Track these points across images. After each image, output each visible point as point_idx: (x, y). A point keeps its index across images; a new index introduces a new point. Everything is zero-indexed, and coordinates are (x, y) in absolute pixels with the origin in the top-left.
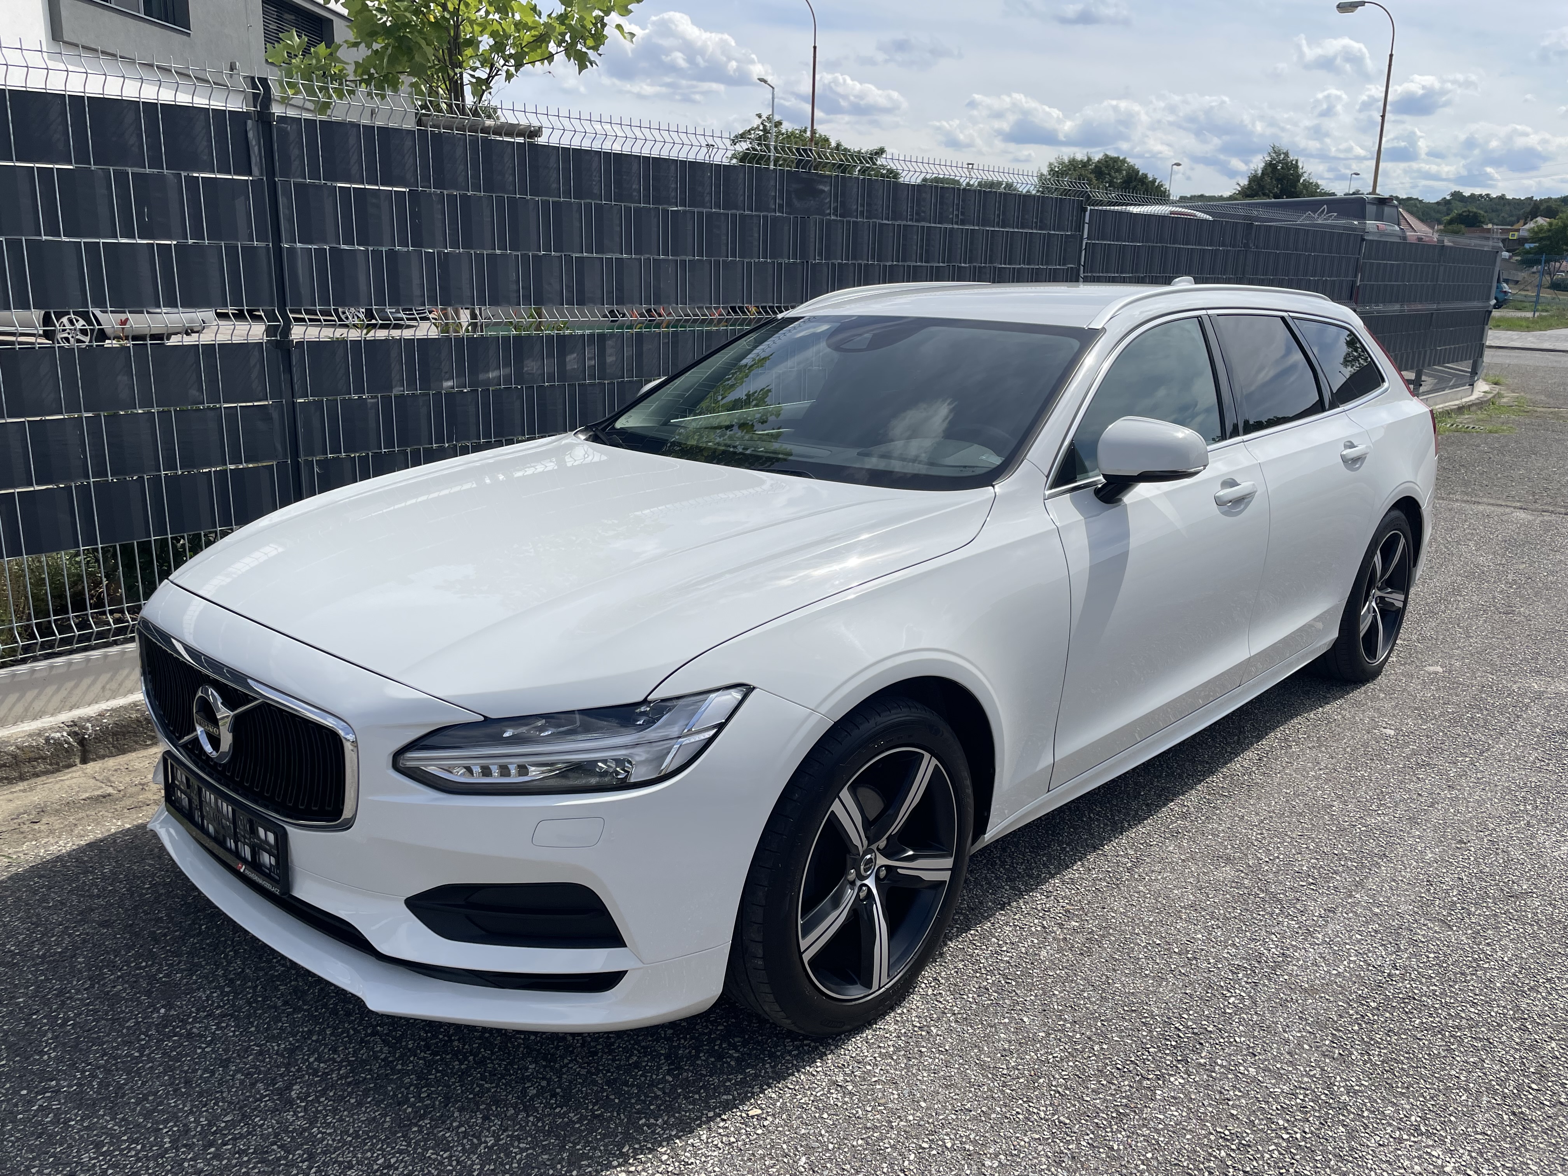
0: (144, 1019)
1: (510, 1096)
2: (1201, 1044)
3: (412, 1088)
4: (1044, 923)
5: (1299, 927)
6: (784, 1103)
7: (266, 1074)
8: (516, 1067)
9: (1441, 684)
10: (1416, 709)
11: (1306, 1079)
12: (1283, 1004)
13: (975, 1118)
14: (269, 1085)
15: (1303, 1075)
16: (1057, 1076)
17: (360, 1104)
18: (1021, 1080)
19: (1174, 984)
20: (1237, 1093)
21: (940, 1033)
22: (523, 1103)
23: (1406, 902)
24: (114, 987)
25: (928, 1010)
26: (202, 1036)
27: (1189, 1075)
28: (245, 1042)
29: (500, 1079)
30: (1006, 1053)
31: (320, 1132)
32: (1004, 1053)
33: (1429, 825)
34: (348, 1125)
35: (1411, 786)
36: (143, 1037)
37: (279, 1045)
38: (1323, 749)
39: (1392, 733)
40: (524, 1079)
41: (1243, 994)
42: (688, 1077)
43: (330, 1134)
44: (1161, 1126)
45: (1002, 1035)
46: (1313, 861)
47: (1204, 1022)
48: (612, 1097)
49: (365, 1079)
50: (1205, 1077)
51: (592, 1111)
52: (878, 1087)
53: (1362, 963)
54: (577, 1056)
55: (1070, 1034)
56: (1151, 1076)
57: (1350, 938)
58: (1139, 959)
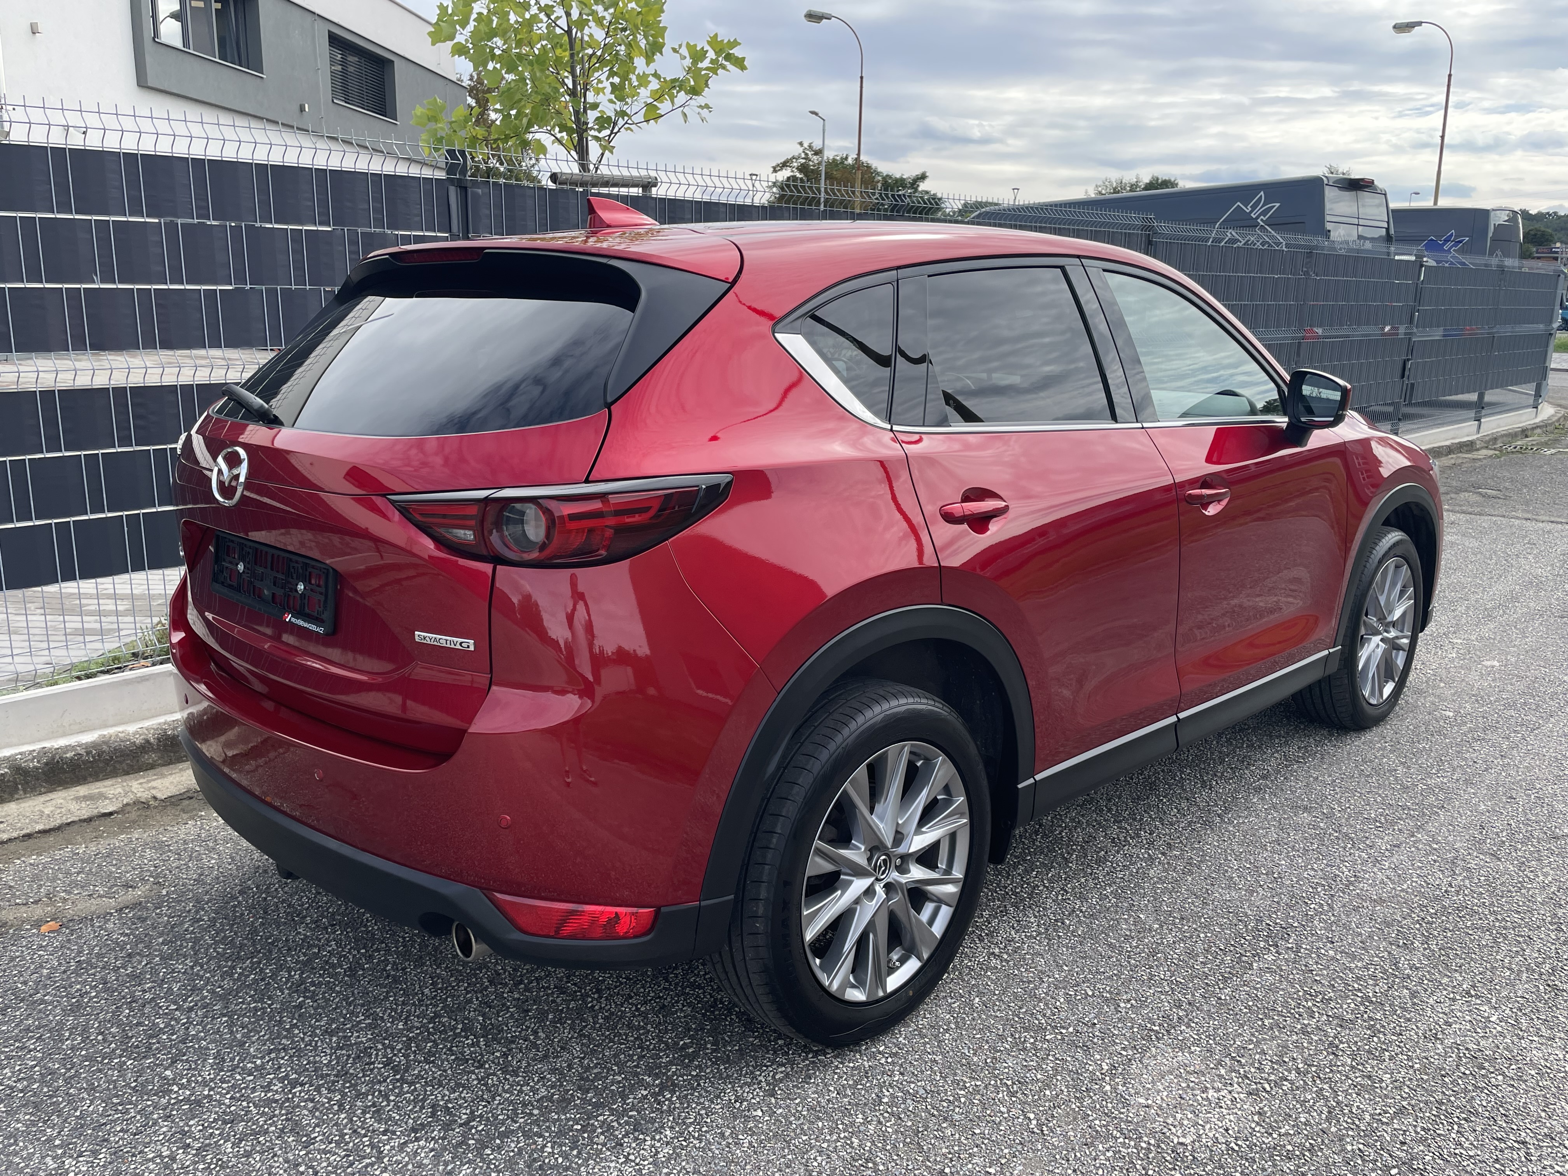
2: (1289, 934)
4: (1151, 851)
5: (1369, 857)
9: (1497, 676)
10: (1473, 695)
12: (1356, 910)
13: (1109, 978)
15: (1373, 956)
16: (1172, 953)
18: (1144, 954)
19: (1263, 894)
20: (1319, 966)
21: (1072, 923)
23: (1460, 840)
25: (1060, 908)
30: (1127, 938)
33: (1483, 785)
35: (1467, 756)
39: (1450, 714)
41: (1322, 902)
44: (1258, 986)
45: (1124, 926)
46: (1380, 810)
47: (1290, 921)
50: (1293, 955)
56: (1248, 954)
58: (1232, 878)
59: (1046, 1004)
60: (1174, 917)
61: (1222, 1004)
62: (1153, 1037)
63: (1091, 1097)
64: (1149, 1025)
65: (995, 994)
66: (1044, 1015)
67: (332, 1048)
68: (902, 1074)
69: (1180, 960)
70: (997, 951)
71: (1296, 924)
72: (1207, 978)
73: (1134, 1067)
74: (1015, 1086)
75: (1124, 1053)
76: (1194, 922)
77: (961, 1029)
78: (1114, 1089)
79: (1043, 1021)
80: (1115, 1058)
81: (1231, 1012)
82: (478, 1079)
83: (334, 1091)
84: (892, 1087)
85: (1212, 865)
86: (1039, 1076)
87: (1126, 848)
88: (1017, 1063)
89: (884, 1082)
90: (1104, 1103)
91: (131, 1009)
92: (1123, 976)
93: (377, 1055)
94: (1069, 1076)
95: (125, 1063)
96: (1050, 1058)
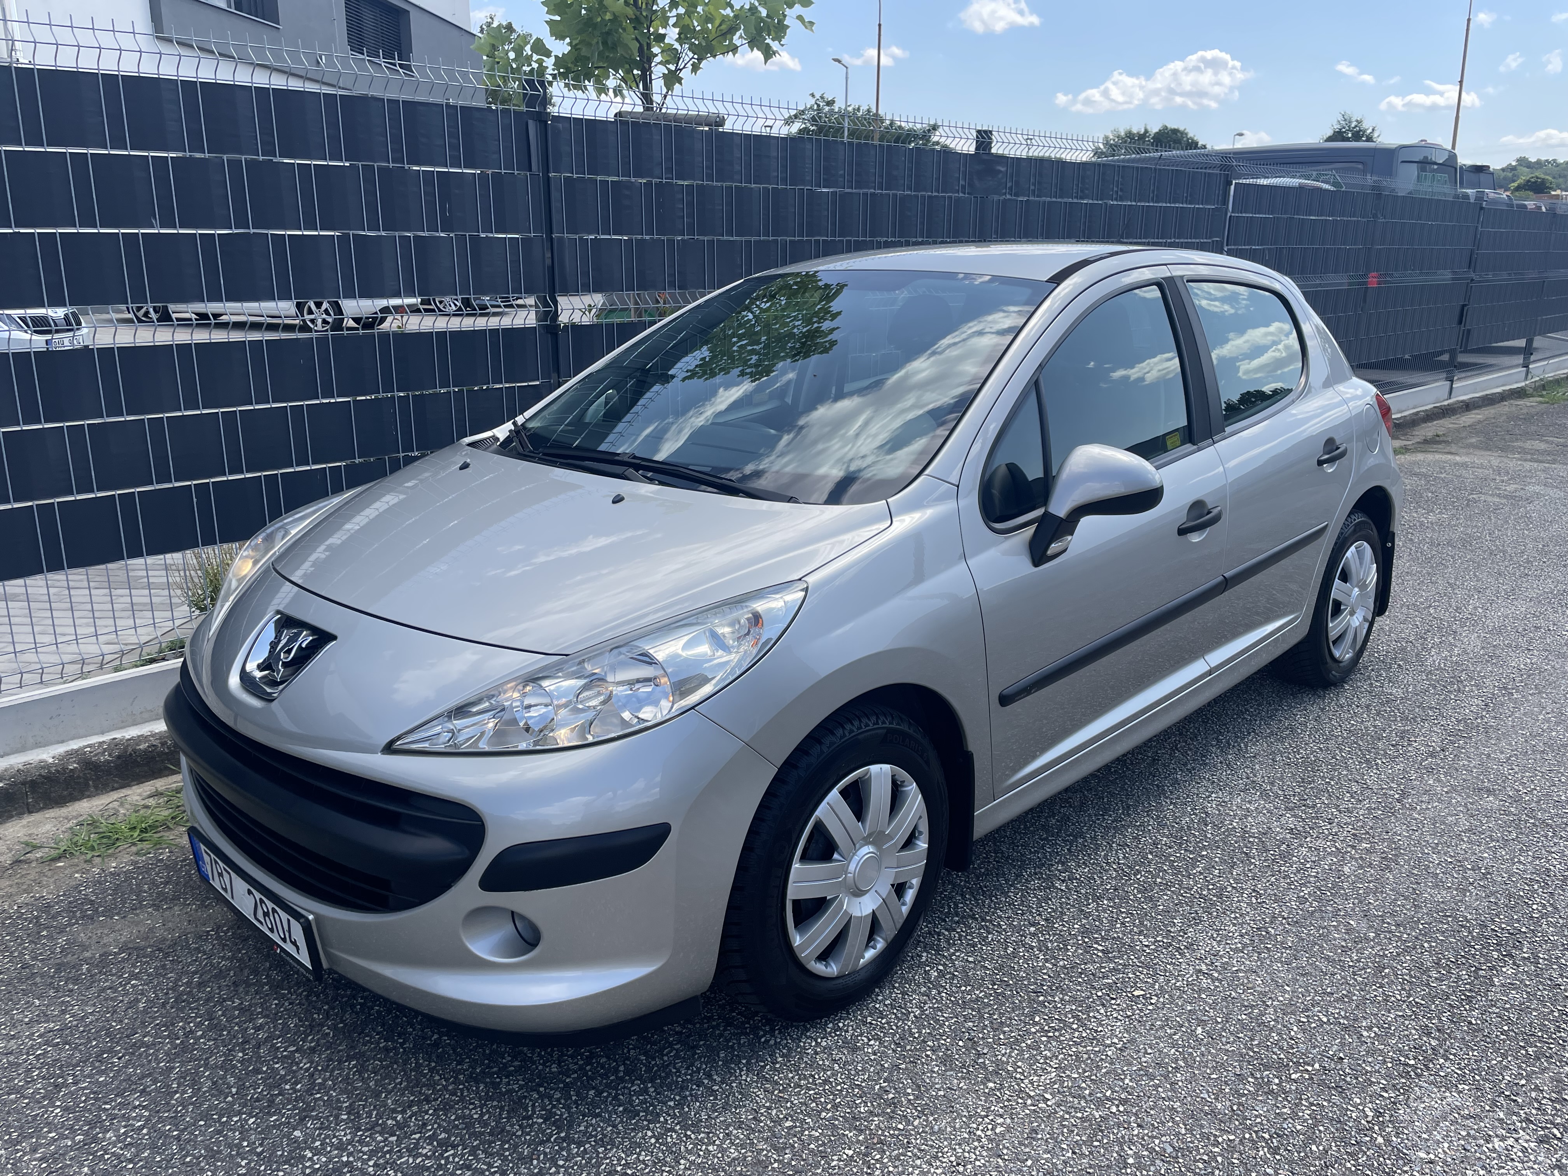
16: (1399, 967)
18: (1369, 970)
19: (1477, 894)
21: (1278, 933)
22: (930, 982)
25: (1258, 914)
27: (1518, 967)
32: (1343, 949)
40: (923, 964)
44: (1507, 1006)
45: (1336, 935)
48: (1006, 979)
50: (1533, 967)
51: (993, 990)
52: (1241, 974)
54: (959, 947)
55: (1398, 934)
56: (1484, 968)
59: (1279, 1034)
60: (1388, 923)
61: (1475, 1031)
62: (1412, 1073)
63: (1365, 1153)
64: (1403, 1059)
65: (1218, 1023)
66: (1281, 1048)
67: (480, 1099)
68: (1139, 1126)
69: (1411, 976)
70: (1204, 967)
71: (1524, 930)
72: (1449, 999)
73: (1401, 1112)
74: (1274, 1141)
75: (1386, 1095)
76: (1412, 929)
77: (1192, 1067)
78: (1388, 1141)
79: (1282, 1056)
80: (1378, 1102)
81: (1488, 1040)
82: (654, 1136)
83: (492, 1155)
84: (1134, 1144)
85: (1410, 859)
86: (1299, 1127)
87: (1308, 839)
88: (1268, 1111)
89: (1123, 1137)
90: (1381, 1159)
91: (243, 1051)
92: (1355, 998)
93: (533, 1105)
94: (1332, 1125)
95: (246, 1121)
96: (1304, 1102)
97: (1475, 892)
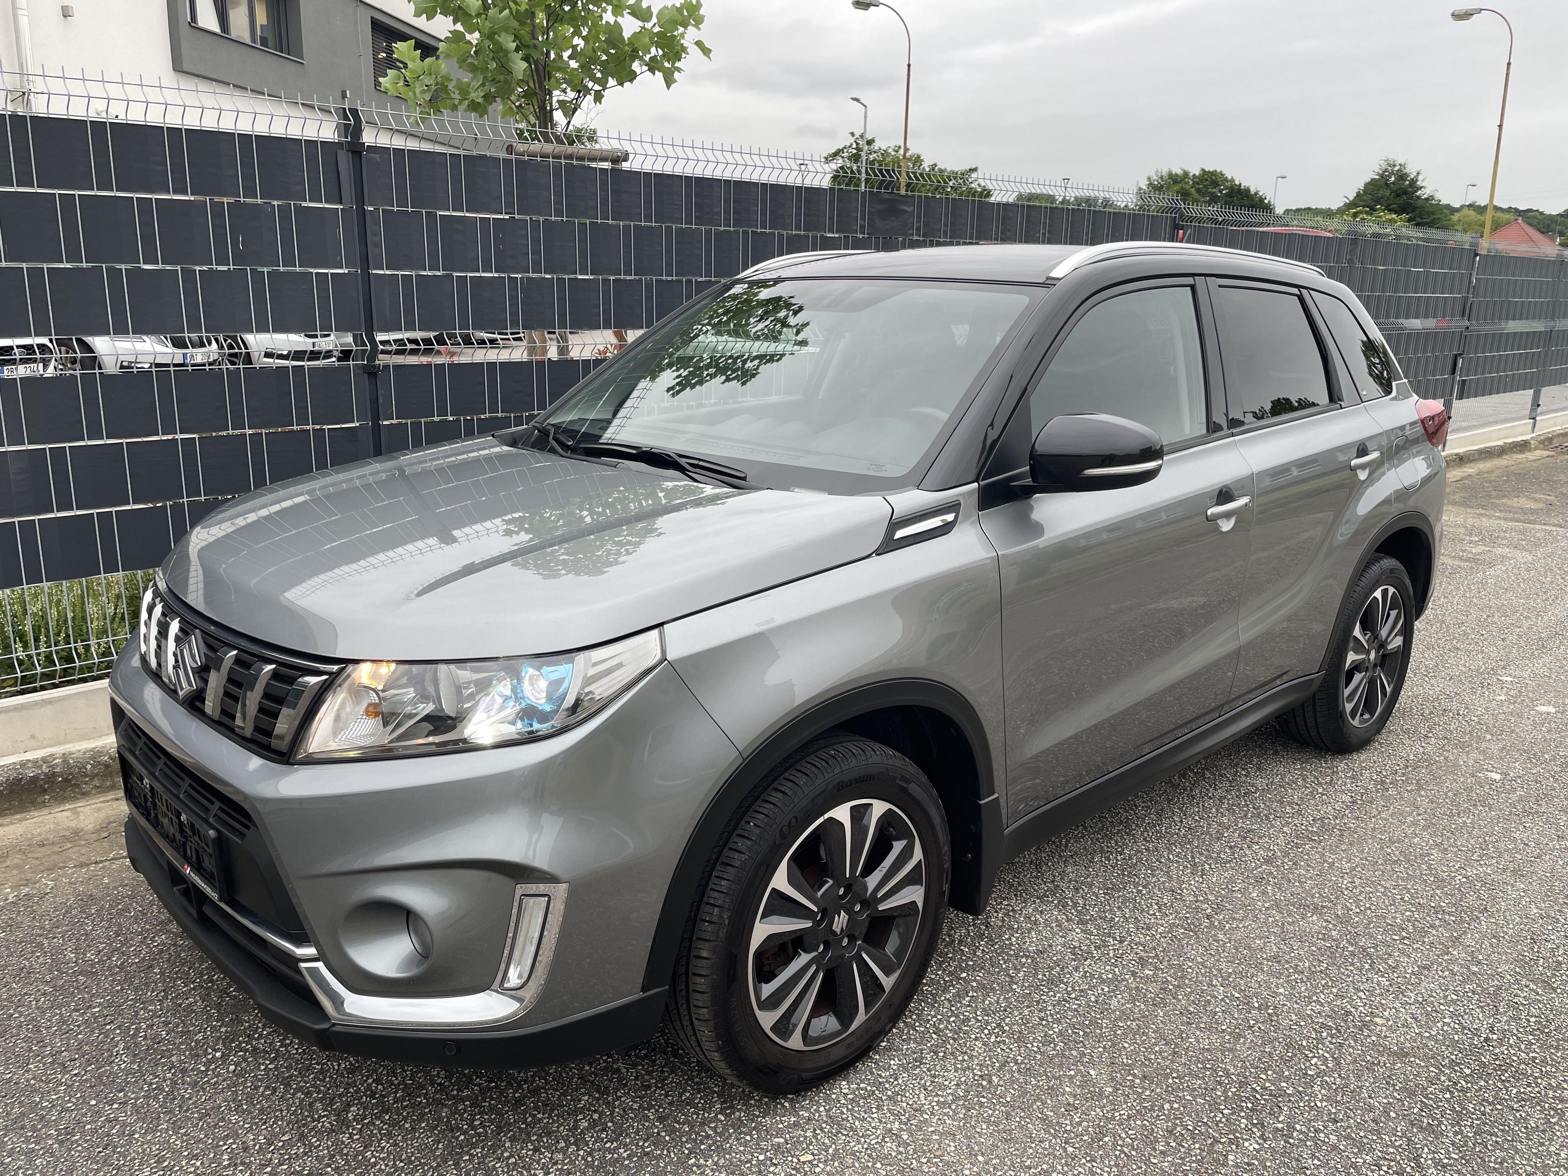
0: (212, 1033)
1: (562, 1128)
2: (1280, 1107)
3: (465, 1115)
4: (1116, 969)
5: (1391, 985)
6: (836, 1150)
7: (325, 1094)
8: (569, 1098)
9: (1553, 725)
10: (1525, 751)
11: (1391, 1150)
12: (1370, 1069)
14: (327, 1105)
15: (1388, 1145)
16: (1123, 1135)
17: (414, 1129)
18: (1085, 1138)
19: (1252, 1041)
20: (1316, 1162)
21: (1001, 1083)
22: (574, 1136)
23: (1507, 961)
24: (187, 999)
25: (990, 1056)
26: (267, 1052)
27: (1265, 1141)
28: (308, 1060)
29: (552, 1110)
31: (373, 1156)
32: (1068, 1108)
33: (1535, 878)
34: (401, 1150)
35: (1517, 835)
36: (210, 1051)
37: (339, 1065)
38: (1423, 793)
39: (1497, 777)
40: (577, 1111)
41: (1326, 1055)
42: (740, 1117)
43: (383, 1159)
45: (1067, 1089)
46: (1408, 913)
47: (1283, 1084)
48: (663, 1134)
49: (421, 1102)
50: (1282, 1143)
51: (642, 1147)
52: (935, 1137)
53: (1457, 1026)
54: (629, 1090)
55: (1140, 1091)
56: (1223, 1140)
57: (1445, 997)
58: (1216, 1013)
70: (896, 1126)
71: (1290, 1091)
76: (1159, 1084)
97: (1250, 1037)
